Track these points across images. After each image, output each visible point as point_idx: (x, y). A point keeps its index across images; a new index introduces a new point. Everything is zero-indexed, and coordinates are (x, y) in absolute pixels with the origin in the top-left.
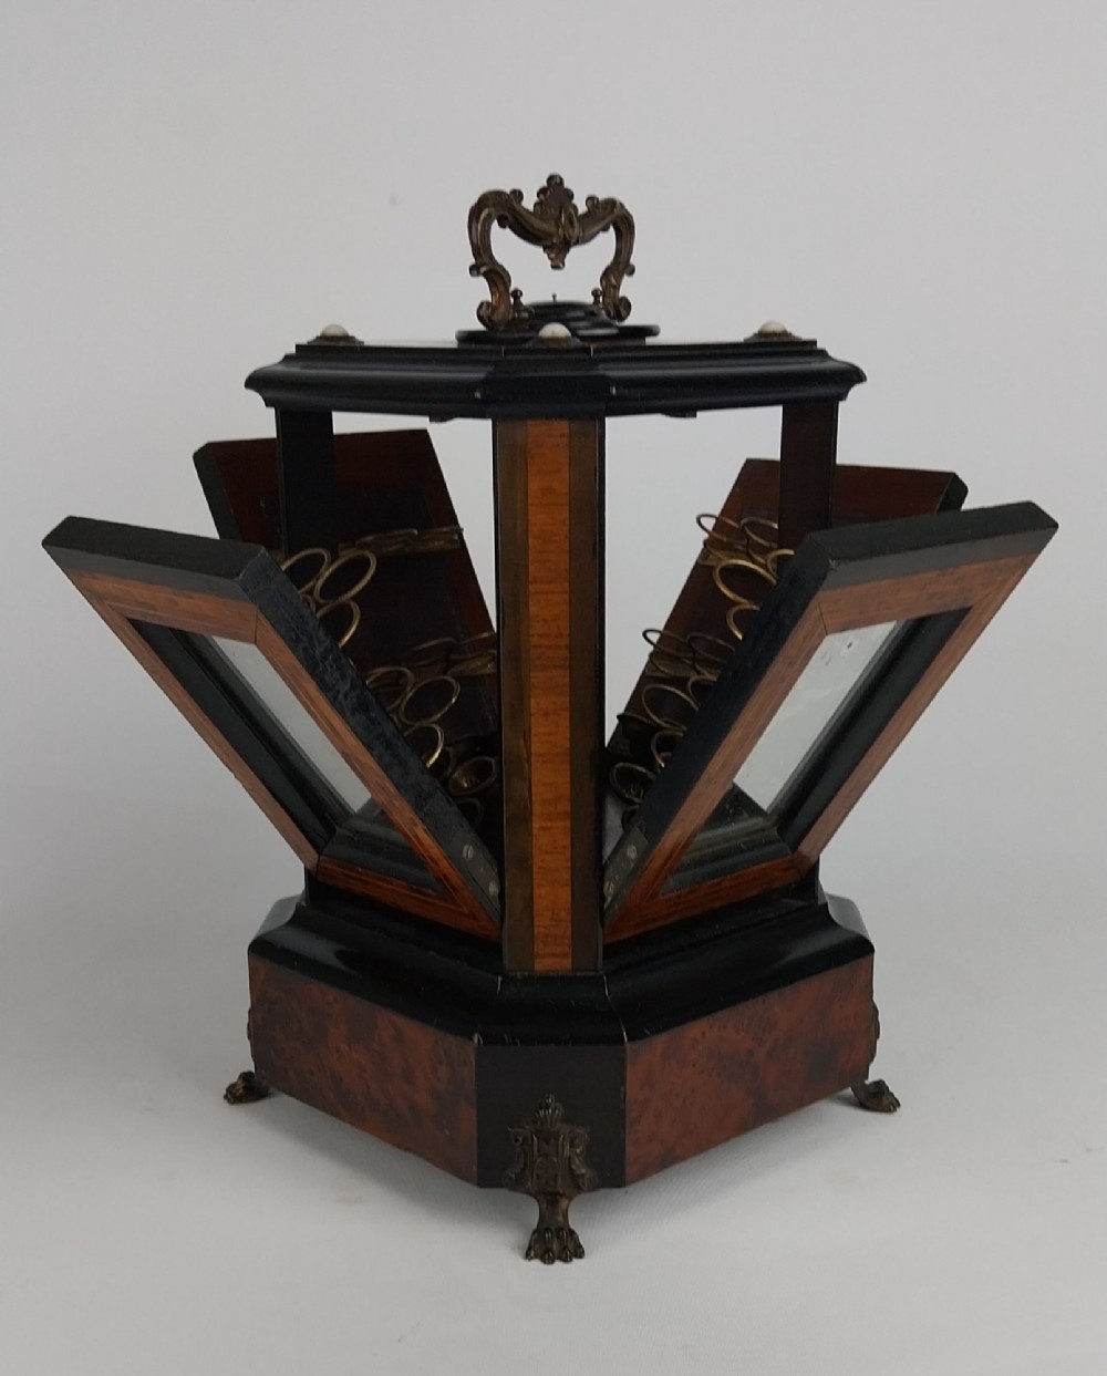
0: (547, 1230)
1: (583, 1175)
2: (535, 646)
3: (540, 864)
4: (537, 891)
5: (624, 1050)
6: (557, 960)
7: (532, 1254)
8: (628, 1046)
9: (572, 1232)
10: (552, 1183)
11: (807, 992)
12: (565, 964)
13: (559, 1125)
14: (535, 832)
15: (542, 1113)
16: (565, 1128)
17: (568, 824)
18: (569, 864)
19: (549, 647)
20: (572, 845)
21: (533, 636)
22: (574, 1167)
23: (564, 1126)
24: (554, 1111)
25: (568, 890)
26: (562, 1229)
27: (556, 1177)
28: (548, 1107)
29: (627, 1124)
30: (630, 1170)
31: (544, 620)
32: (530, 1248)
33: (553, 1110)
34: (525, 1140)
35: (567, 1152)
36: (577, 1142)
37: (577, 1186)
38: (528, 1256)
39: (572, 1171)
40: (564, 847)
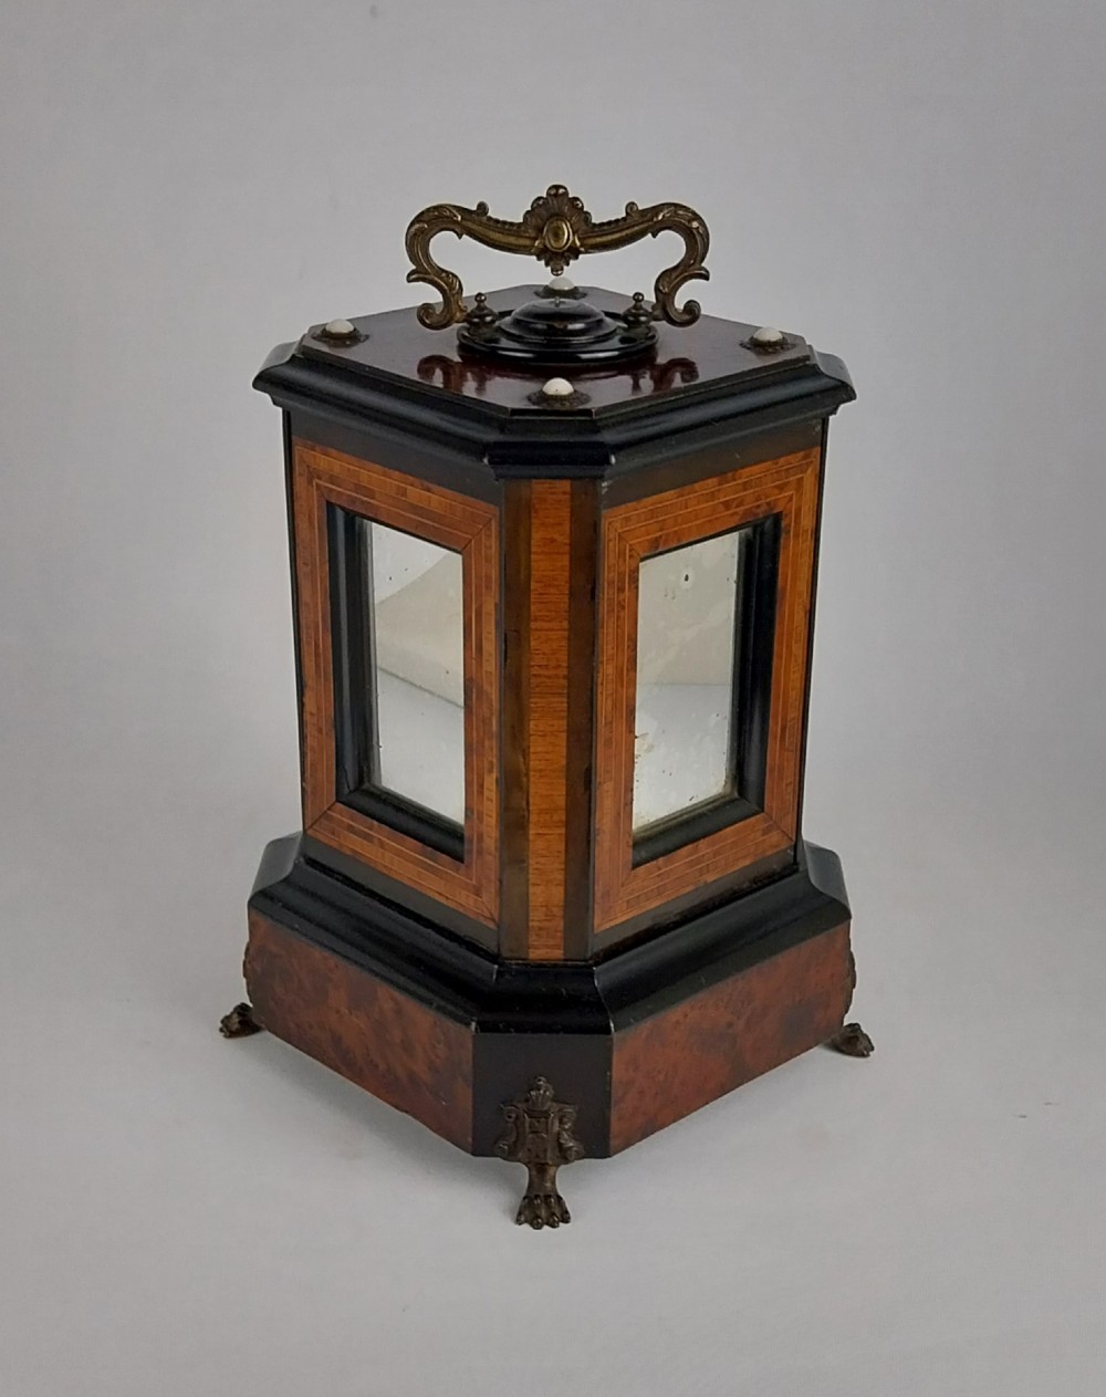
0: (537, 1197)
1: (570, 1148)
2: (535, 675)
3: (536, 866)
4: (532, 890)
5: (611, 1040)
6: (549, 950)
7: (523, 1219)
8: (615, 1035)
9: (559, 1199)
10: (542, 1156)
11: (787, 962)
12: (558, 954)
13: (549, 1103)
14: (531, 837)
15: (533, 1093)
16: (555, 1107)
17: (563, 831)
18: (563, 867)
19: (549, 677)
20: (566, 851)
21: (533, 666)
22: (562, 1141)
23: (555, 1104)
24: (545, 1092)
25: (562, 889)
26: (550, 1196)
27: (545, 1151)
28: (539, 1088)
29: (613, 1102)
30: (614, 1143)
31: (544, 654)
32: (520, 1214)
33: (545, 1090)
34: (517, 1118)
35: (556, 1128)
36: (565, 1120)
37: (564, 1157)
38: (519, 1222)
39: (560, 1145)
40: (559, 852)
